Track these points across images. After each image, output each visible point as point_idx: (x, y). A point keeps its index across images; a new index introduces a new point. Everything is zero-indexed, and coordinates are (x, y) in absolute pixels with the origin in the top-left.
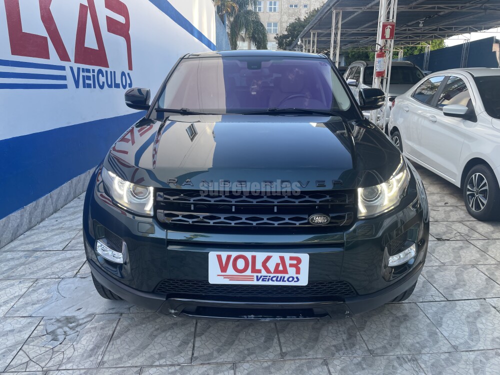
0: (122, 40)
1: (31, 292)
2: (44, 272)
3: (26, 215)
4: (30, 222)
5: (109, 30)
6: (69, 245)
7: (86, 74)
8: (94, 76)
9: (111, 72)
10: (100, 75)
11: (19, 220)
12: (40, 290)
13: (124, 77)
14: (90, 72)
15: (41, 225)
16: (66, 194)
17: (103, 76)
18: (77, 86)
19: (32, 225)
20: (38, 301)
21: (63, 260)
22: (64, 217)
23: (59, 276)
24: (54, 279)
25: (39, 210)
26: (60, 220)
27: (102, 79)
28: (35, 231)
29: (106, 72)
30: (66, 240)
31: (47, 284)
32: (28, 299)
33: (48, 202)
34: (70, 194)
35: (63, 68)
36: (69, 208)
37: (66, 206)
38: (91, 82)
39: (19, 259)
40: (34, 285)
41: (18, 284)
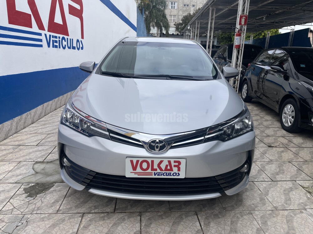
0: (78, 20)
1: (16, 169)
2: (24, 158)
3: (14, 124)
4: (17, 128)
5: (70, 13)
6: (41, 142)
7: (54, 39)
8: (59, 40)
9: (70, 39)
10: (64, 40)
11: (9, 127)
12: (21, 168)
13: (78, 43)
14: (57, 38)
15: (23, 130)
16: (40, 113)
17: (65, 41)
18: (49, 46)
19: (18, 130)
20: (20, 174)
21: (36, 151)
22: (38, 126)
23: (34, 160)
24: (31, 162)
25: (23, 121)
26: (35, 128)
27: (65, 43)
28: (20, 134)
29: (67, 39)
30: (39, 140)
31: (26, 165)
32: (14, 173)
33: (28, 117)
34: (42, 113)
35: (40, 34)
36: (41, 121)
37: (39, 120)
38: (57, 44)
39: (9, 150)
40: (18, 165)
41: (8, 164)
